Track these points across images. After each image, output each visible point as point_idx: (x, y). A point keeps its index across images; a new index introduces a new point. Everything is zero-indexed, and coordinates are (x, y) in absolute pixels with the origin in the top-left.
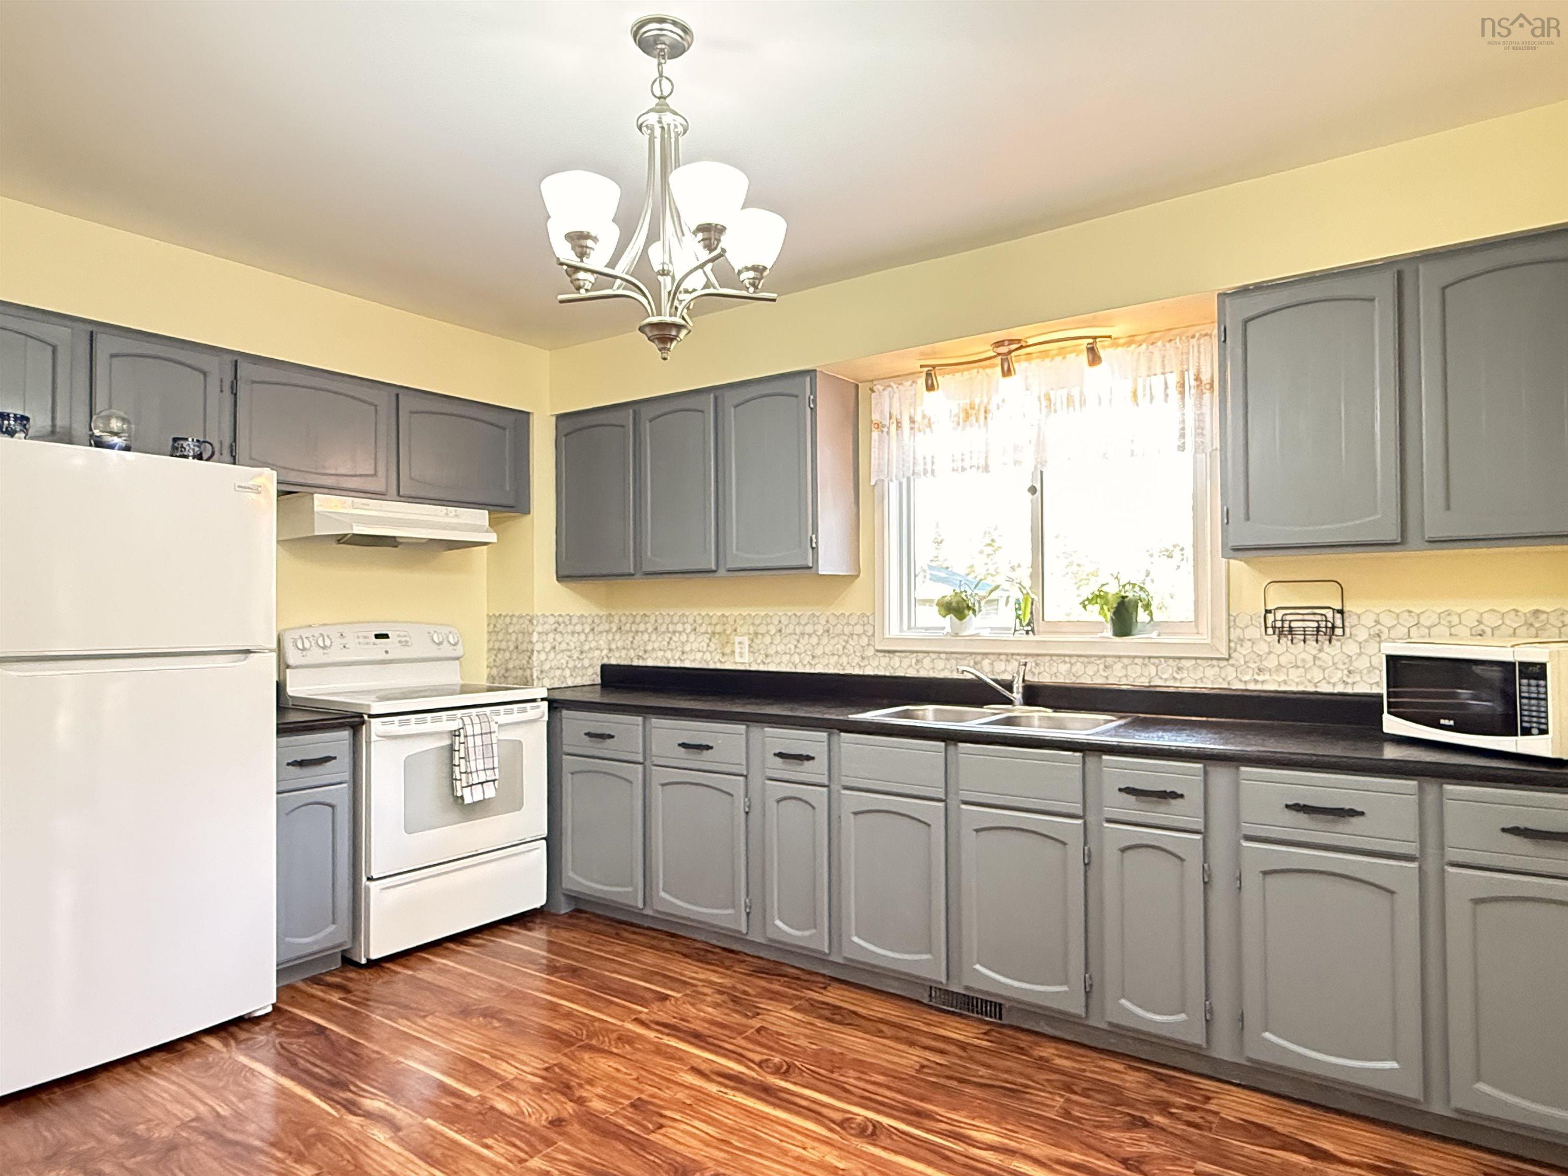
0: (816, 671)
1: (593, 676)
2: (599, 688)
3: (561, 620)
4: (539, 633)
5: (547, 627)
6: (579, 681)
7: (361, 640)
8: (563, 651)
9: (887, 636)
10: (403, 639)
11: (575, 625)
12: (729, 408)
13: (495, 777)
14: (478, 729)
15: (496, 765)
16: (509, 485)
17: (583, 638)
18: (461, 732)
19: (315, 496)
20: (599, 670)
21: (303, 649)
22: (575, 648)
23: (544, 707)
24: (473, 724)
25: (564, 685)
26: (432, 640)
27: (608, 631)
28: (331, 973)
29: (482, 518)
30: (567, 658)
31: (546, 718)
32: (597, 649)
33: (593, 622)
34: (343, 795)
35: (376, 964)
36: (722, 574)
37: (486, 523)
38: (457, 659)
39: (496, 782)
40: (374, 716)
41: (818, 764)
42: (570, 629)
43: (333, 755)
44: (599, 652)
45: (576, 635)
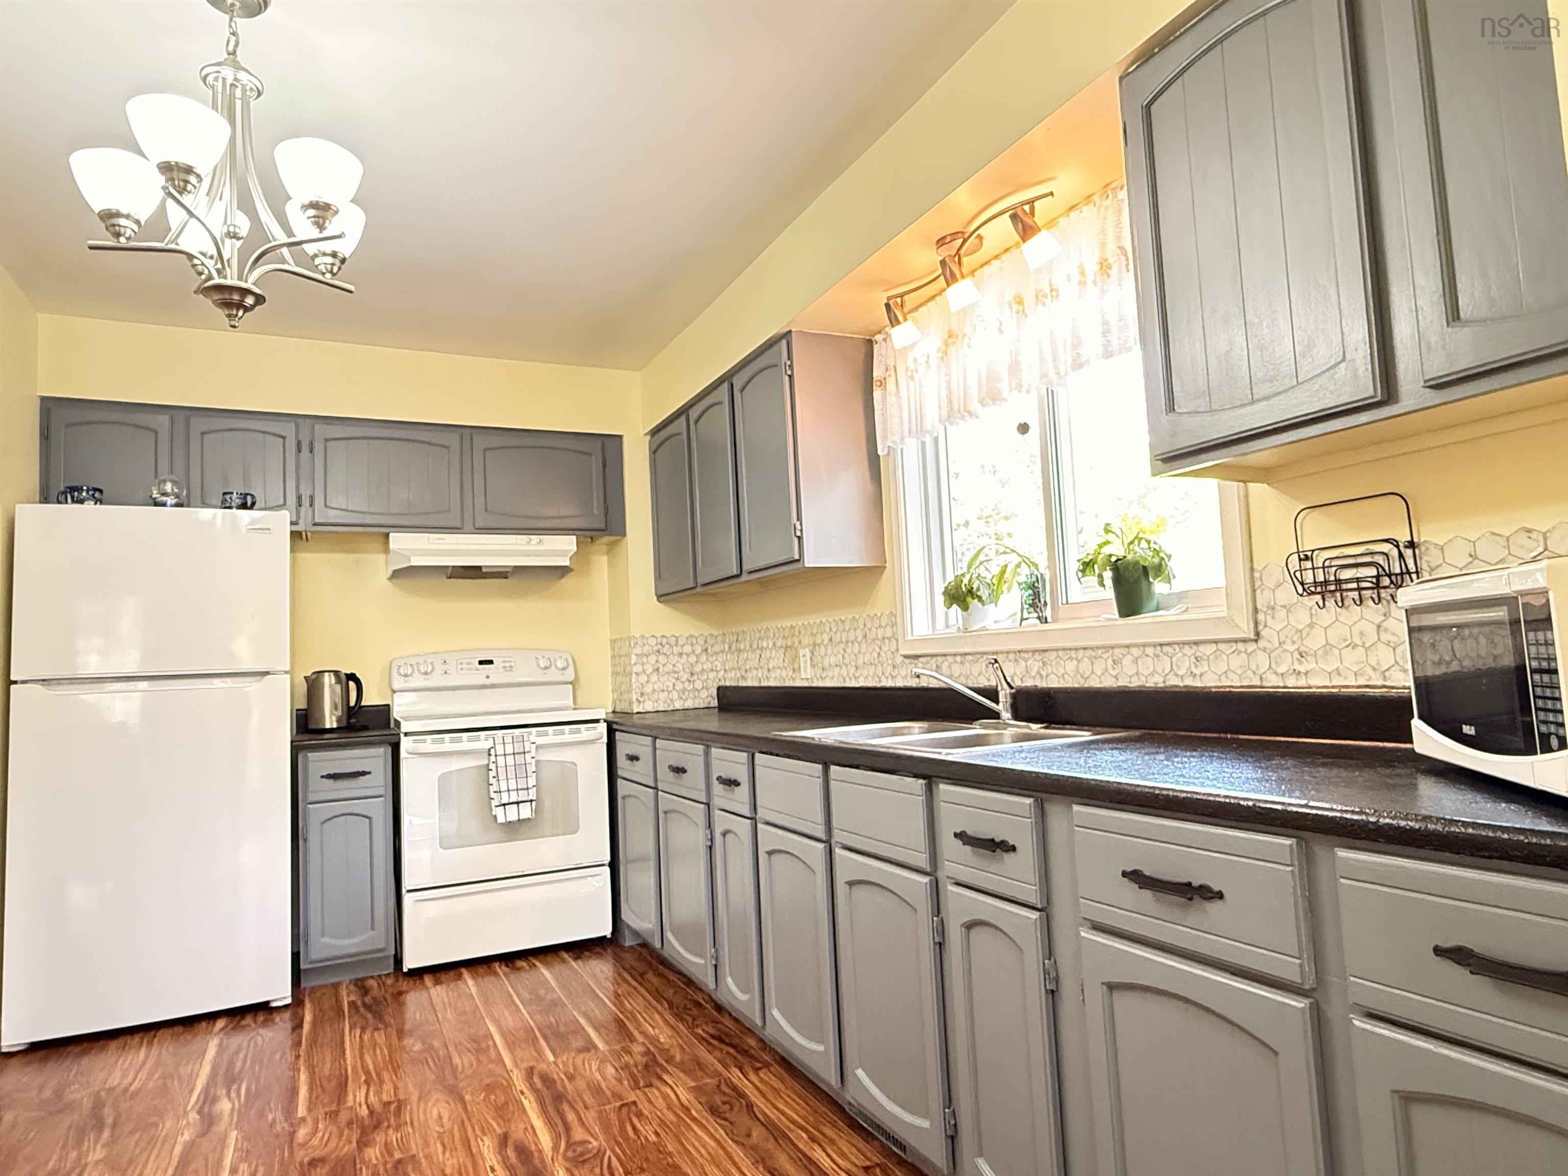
0: (857, 685)
1: (708, 697)
2: (717, 710)
3: (664, 641)
4: (637, 655)
5: (646, 649)
6: (689, 704)
7: (464, 666)
8: (668, 673)
9: (910, 637)
10: (507, 665)
11: (682, 646)
12: (737, 394)
13: (530, 798)
14: (509, 749)
15: (530, 786)
16: (597, 509)
17: (693, 659)
18: (492, 751)
19: (391, 535)
20: (715, 692)
21: (406, 675)
22: (684, 669)
23: (602, 728)
24: (505, 742)
25: (672, 708)
26: (538, 665)
27: (723, 651)
28: (379, 976)
29: (569, 543)
30: (674, 681)
31: (605, 739)
32: (712, 670)
33: (706, 642)
34: (380, 810)
35: (418, 973)
36: (745, 577)
37: (575, 548)
38: (567, 683)
39: (534, 803)
40: (406, 734)
41: (743, 791)
42: (676, 650)
43: (367, 770)
44: (715, 673)
45: (685, 657)
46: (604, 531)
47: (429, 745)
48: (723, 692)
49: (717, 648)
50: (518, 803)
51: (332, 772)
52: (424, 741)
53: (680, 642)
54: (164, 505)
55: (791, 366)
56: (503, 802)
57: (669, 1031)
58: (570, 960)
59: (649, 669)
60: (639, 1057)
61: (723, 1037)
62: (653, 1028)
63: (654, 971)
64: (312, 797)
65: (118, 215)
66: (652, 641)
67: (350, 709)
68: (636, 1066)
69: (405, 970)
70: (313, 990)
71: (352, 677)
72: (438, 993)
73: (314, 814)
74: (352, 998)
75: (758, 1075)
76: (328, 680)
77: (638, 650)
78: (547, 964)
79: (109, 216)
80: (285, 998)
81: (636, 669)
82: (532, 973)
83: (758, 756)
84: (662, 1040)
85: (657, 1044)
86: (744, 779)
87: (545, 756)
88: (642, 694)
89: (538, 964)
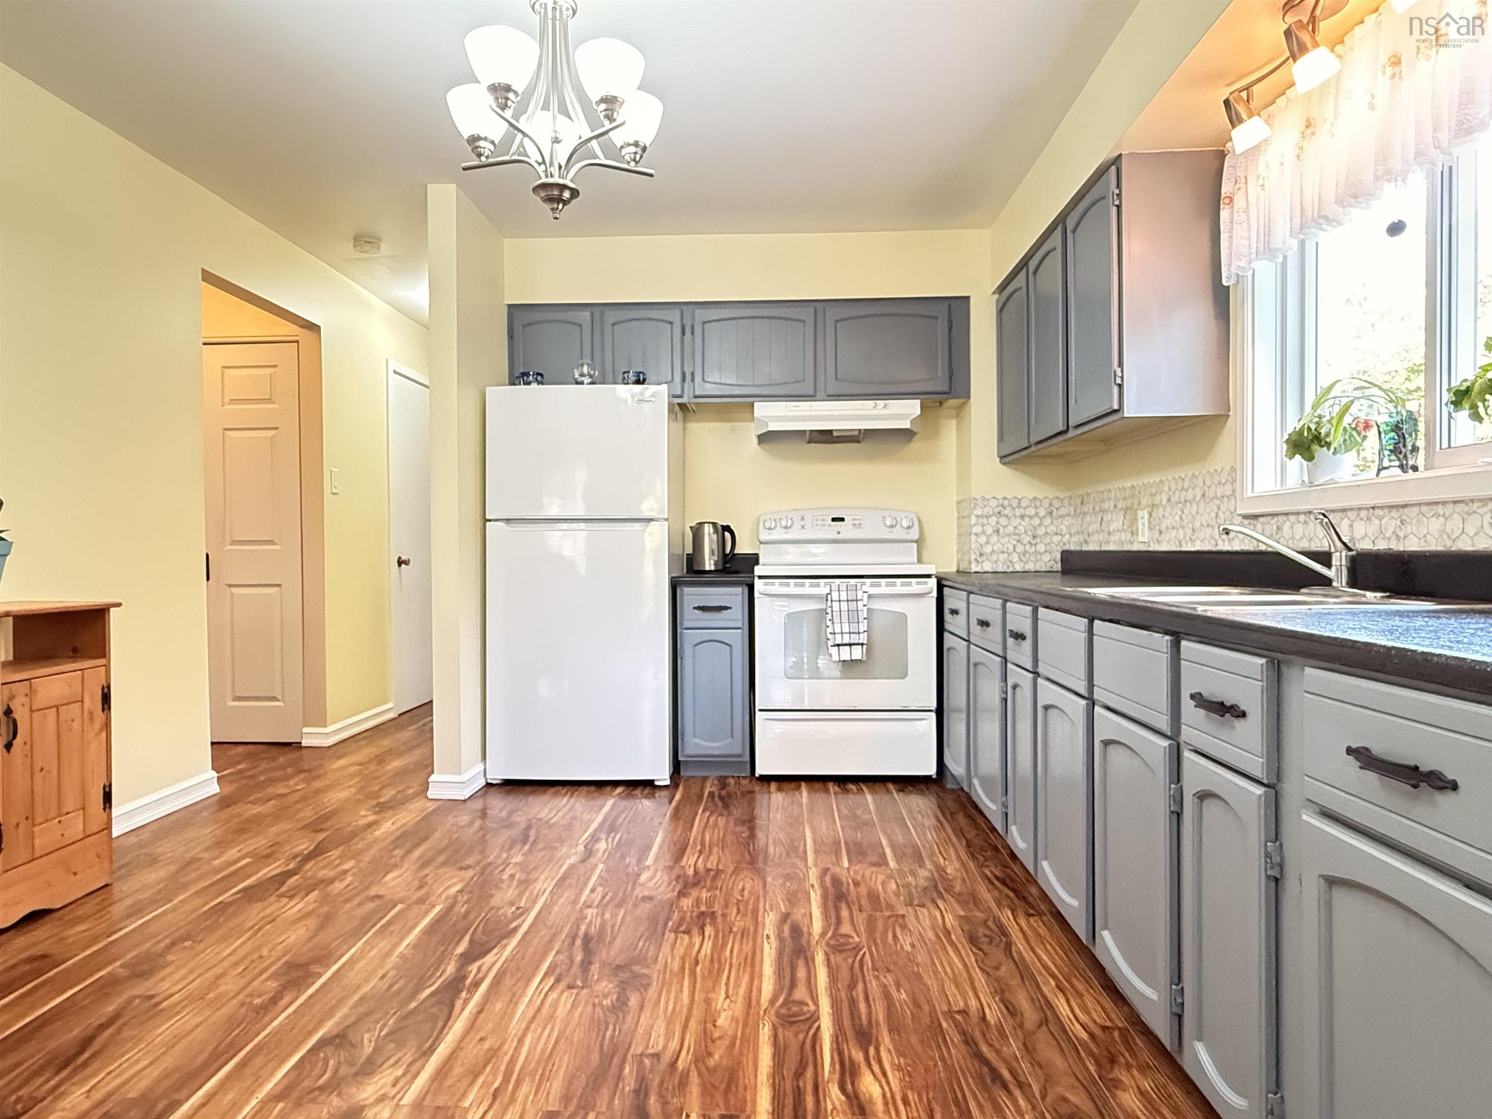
1: (1051, 561)
2: (1059, 575)
3: (1006, 503)
4: (977, 516)
5: (987, 510)
6: (1030, 567)
7: (819, 523)
8: (1009, 535)
9: (1250, 494)
10: (857, 522)
11: (1025, 508)
12: (1070, 235)
13: (861, 642)
14: (844, 596)
15: (861, 631)
16: (942, 372)
17: (1036, 521)
18: (829, 596)
19: (755, 404)
20: (1059, 556)
21: (770, 529)
22: (1026, 532)
23: (933, 583)
24: (839, 589)
25: (1011, 569)
26: (884, 523)
27: (1068, 515)
28: (738, 777)
29: (913, 407)
30: (1015, 543)
31: (935, 594)
32: (1057, 534)
33: (1050, 505)
34: (738, 639)
35: (767, 779)
36: (1072, 433)
37: (919, 412)
38: (911, 541)
39: (865, 647)
40: (760, 577)
41: (1027, 644)
42: (1018, 512)
43: (729, 605)
44: (1060, 537)
45: (1027, 519)
46: (949, 393)
47: (777, 587)
48: (1067, 556)
49: (1063, 511)
50: (850, 645)
51: (701, 605)
52: (773, 584)
53: (1023, 504)
54: (582, 383)
55: (1119, 195)
56: (837, 643)
57: (957, 865)
58: (894, 791)
59: (989, 530)
60: (922, 881)
61: (1008, 880)
62: (945, 859)
63: (965, 813)
64: (687, 624)
65: (479, 138)
66: (994, 503)
67: (725, 555)
68: (916, 887)
69: (757, 775)
70: (689, 778)
71: (727, 528)
72: (777, 798)
73: (688, 638)
74: (713, 789)
75: (1027, 920)
76: (708, 529)
77: (978, 512)
78: (873, 792)
79: (474, 140)
80: (665, 780)
81: (974, 530)
82: (859, 797)
83: (1042, 611)
84: (949, 871)
85: (943, 874)
86: (1029, 634)
87: (876, 605)
88: (981, 555)
89: (864, 788)
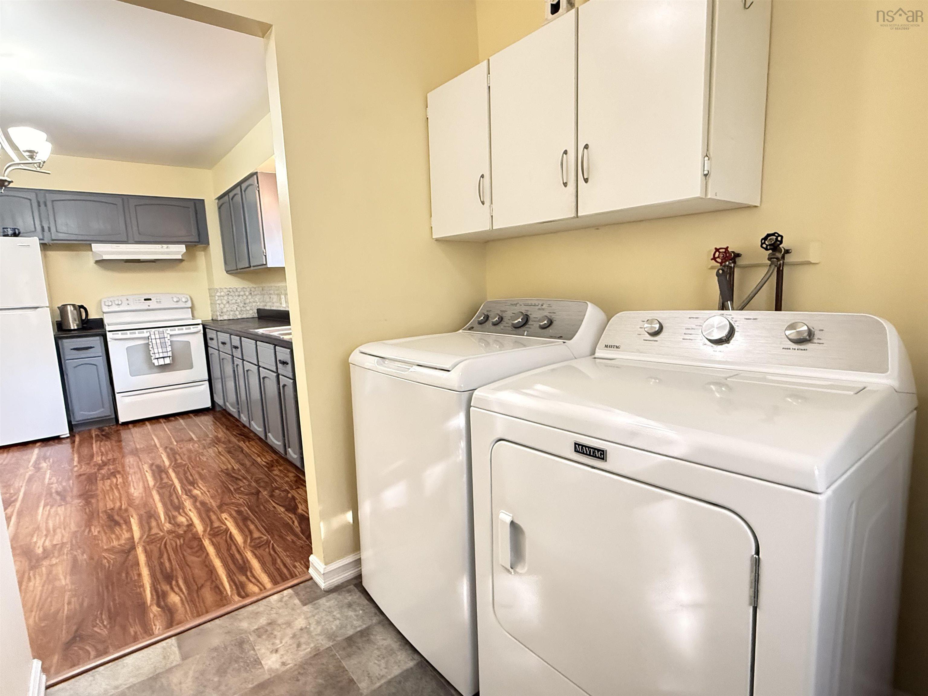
1: (252, 313)
2: (257, 319)
3: (231, 290)
4: (218, 296)
5: (222, 294)
6: (244, 316)
7: (138, 301)
8: (234, 304)
10: (158, 300)
11: (239, 292)
12: (243, 192)
13: (169, 355)
14: (157, 336)
15: (168, 351)
16: (194, 232)
17: (245, 297)
18: (150, 337)
19: (92, 245)
20: (256, 311)
21: (109, 306)
22: (241, 302)
23: (201, 327)
24: (155, 334)
25: (236, 318)
26: (174, 301)
27: (258, 294)
28: (109, 426)
29: (182, 248)
30: (236, 307)
31: (202, 332)
32: (254, 302)
33: (251, 290)
34: (101, 362)
35: (126, 424)
36: (252, 268)
37: (185, 250)
38: (188, 308)
39: (171, 358)
40: (109, 331)
41: (239, 350)
42: (237, 294)
43: (92, 346)
44: (255, 303)
45: (241, 297)
46: (199, 242)
47: (120, 335)
48: (260, 311)
49: (255, 293)
50: (163, 358)
51: (75, 347)
52: (118, 334)
53: (238, 290)
55: (258, 187)
56: (156, 357)
58: (193, 417)
59: (225, 302)
60: (208, 441)
61: (242, 434)
62: (217, 433)
63: (225, 417)
64: (67, 358)
66: (225, 290)
67: (82, 320)
68: (206, 443)
69: (120, 423)
70: (79, 432)
71: (82, 307)
73: (69, 365)
74: (96, 433)
75: (249, 443)
76: (70, 309)
77: (218, 294)
78: (183, 419)
80: (66, 434)
81: (218, 302)
82: (177, 422)
83: (242, 338)
84: (219, 436)
85: (217, 437)
86: (239, 346)
87: (174, 339)
88: (222, 313)
89: (178, 418)
